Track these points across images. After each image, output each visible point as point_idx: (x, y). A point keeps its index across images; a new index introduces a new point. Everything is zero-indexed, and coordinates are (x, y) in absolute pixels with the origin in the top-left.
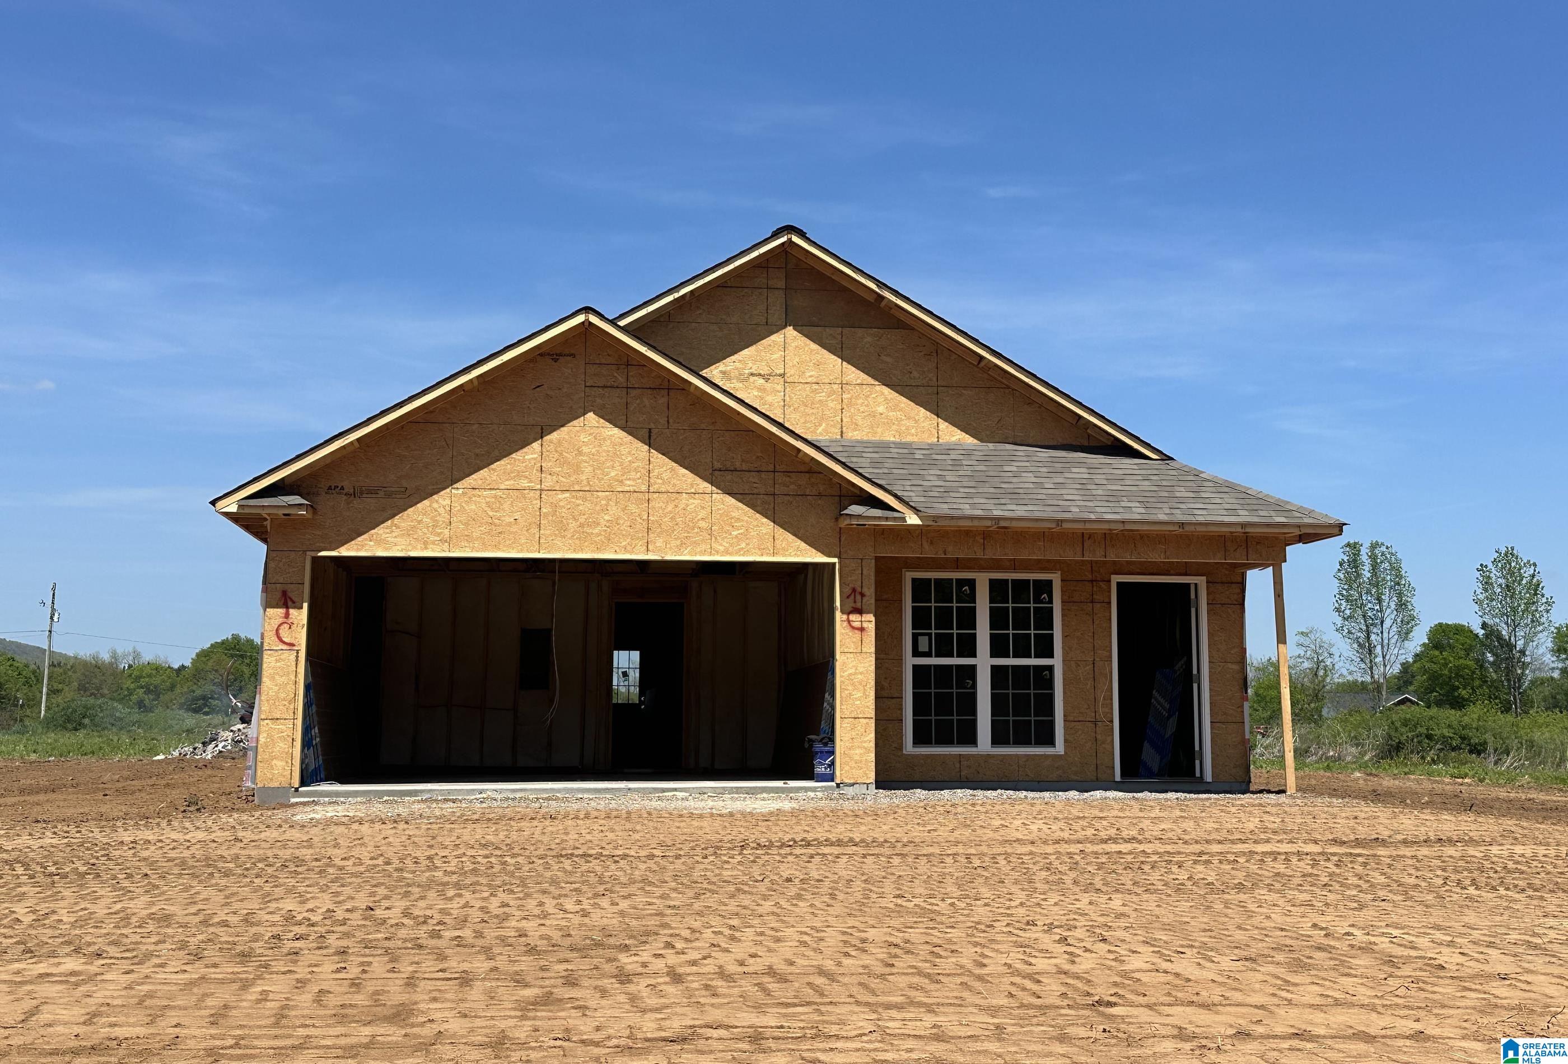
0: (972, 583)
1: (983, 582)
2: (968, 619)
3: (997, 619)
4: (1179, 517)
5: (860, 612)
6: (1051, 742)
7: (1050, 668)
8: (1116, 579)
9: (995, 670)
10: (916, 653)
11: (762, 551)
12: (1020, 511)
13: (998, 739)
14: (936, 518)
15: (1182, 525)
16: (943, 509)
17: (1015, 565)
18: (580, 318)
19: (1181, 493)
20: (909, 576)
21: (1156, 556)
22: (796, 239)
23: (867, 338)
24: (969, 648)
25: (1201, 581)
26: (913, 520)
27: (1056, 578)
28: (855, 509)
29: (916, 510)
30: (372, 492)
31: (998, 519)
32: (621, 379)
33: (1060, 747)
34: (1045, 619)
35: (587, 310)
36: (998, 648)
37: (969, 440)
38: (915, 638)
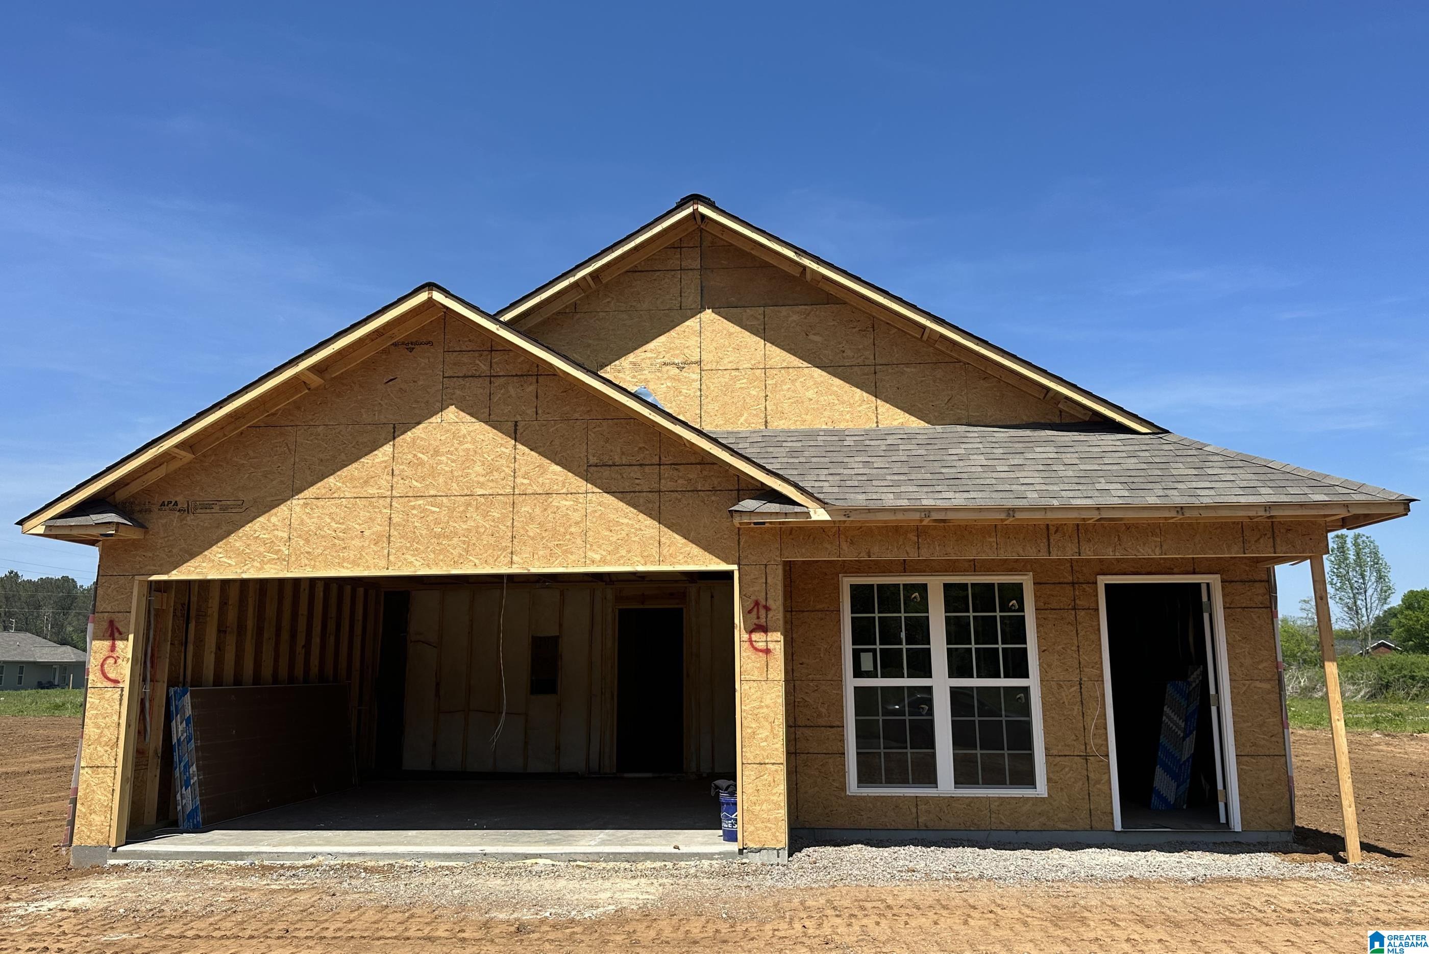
0: (923, 588)
1: (935, 586)
2: (920, 631)
3: (956, 631)
4: (1177, 499)
5: (765, 629)
6: (1030, 782)
7: (1026, 690)
8: (1103, 580)
9: (956, 693)
10: (858, 673)
11: (646, 559)
12: (959, 500)
13: (963, 777)
14: (847, 512)
15: (1181, 509)
16: (859, 500)
17: (974, 567)
18: (423, 297)
19: (1179, 469)
20: (847, 582)
21: (1149, 551)
22: (703, 210)
23: (792, 316)
24: (922, 666)
25: (1215, 580)
26: (819, 514)
27: (1027, 581)
28: (749, 504)
29: (823, 503)
30: (207, 507)
31: (928, 511)
32: (484, 367)
33: (1041, 788)
34: (1017, 631)
35: (431, 286)
36: (958, 667)
37: (914, 423)
38: (856, 655)
